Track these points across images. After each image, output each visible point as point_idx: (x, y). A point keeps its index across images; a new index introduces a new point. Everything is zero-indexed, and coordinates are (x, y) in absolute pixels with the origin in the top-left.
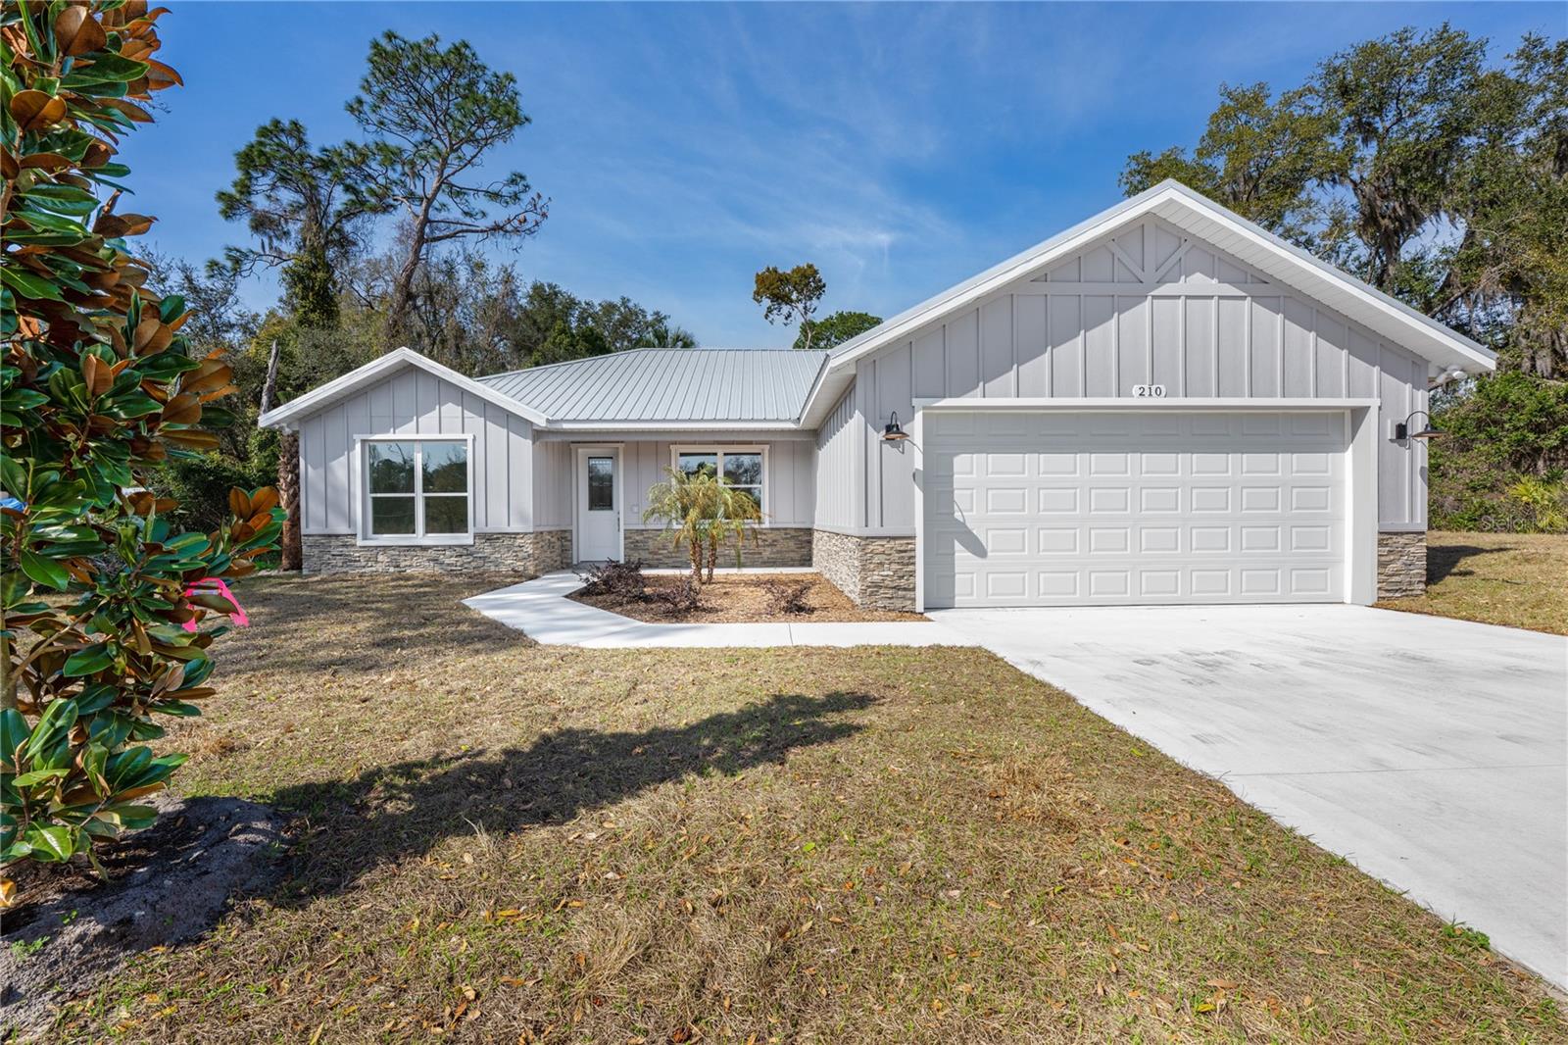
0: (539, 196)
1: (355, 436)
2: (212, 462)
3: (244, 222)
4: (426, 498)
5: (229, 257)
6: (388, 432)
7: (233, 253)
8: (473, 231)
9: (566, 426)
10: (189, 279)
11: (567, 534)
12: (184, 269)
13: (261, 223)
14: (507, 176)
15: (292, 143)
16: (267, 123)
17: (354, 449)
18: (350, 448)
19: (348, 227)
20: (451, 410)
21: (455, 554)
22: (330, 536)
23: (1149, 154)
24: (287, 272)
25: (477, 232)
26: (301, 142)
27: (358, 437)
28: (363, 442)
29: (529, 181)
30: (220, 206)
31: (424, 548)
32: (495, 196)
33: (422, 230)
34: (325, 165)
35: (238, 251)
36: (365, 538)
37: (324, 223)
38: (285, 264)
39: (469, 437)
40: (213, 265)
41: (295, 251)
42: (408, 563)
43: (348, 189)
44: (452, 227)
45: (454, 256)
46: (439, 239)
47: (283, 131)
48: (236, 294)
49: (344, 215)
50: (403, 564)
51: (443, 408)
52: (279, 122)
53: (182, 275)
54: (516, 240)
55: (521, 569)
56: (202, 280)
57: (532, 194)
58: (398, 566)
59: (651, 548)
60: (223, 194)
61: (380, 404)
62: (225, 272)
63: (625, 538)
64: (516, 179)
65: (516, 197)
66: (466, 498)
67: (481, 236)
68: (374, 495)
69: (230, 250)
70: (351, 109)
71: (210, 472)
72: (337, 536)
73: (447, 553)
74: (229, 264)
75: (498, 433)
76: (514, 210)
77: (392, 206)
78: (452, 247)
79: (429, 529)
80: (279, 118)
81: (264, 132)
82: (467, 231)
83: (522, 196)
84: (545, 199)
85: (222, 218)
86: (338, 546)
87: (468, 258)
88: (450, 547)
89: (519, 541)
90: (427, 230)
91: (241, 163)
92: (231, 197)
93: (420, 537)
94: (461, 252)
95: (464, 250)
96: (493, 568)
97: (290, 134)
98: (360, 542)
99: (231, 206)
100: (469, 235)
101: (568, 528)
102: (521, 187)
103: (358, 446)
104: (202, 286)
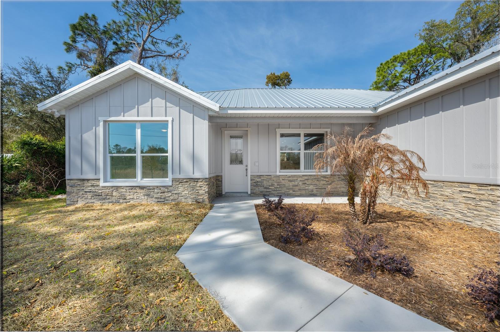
0: (186, 44)
1: (100, 118)
2: (36, 140)
3: (74, 54)
4: (143, 157)
5: (67, 66)
6: (119, 115)
7: (68, 64)
8: (161, 56)
9: (230, 112)
10: (50, 73)
11: (219, 178)
12: (48, 69)
13: (81, 55)
14: (174, 36)
15: (92, 23)
16: (83, 15)
17: (99, 125)
18: (97, 125)
19: (114, 58)
20: (159, 102)
21: (160, 191)
22: (84, 180)
23: (434, 21)
24: (89, 72)
25: (162, 56)
26: (96, 23)
27: (101, 119)
28: (105, 122)
29: (182, 38)
30: (65, 47)
31: (142, 188)
32: (170, 44)
33: (141, 53)
34: (105, 32)
35: (70, 63)
36: (105, 181)
37: (104, 54)
38: (89, 69)
39: (169, 119)
40: (60, 68)
41: (93, 65)
42: (131, 197)
43: (115, 43)
44: (153, 53)
45: (154, 64)
46: (148, 57)
47: (89, 18)
48: (69, 79)
49: (112, 54)
50: (128, 198)
51: (153, 100)
52: (87, 15)
53: (47, 71)
54: (177, 61)
55: (201, 200)
56: (55, 73)
57: (184, 43)
58: (125, 199)
59: (265, 185)
60: (66, 42)
61: (115, 98)
62: (65, 71)
63: (251, 180)
64: (178, 37)
65: (177, 45)
66: (167, 156)
67: (164, 58)
68: (111, 155)
69: (67, 63)
70: (114, 5)
71: (35, 145)
72: (88, 180)
73: (156, 191)
74: (67, 68)
75: (187, 116)
76: (176, 49)
77: (131, 50)
78: (153, 61)
79: (144, 175)
80: (88, 13)
81: (82, 19)
82: (159, 55)
83: (179, 44)
84: (188, 44)
85: (65, 52)
86: (89, 186)
87: (159, 66)
88: (157, 187)
89: (199, 184)
90: (143, 53)
91: (72, 28)
92: (69, 44)
93: (139, 180)
94: (157, 63)
95: (158, 62)
96: (183, 200)
97: (91, 20)
98: (102, 184)
99: (69, 48)
100: (159, 57)
101: (220, 174)
102: (180, 41)
103: (101, 124)
104: (55, 76)
